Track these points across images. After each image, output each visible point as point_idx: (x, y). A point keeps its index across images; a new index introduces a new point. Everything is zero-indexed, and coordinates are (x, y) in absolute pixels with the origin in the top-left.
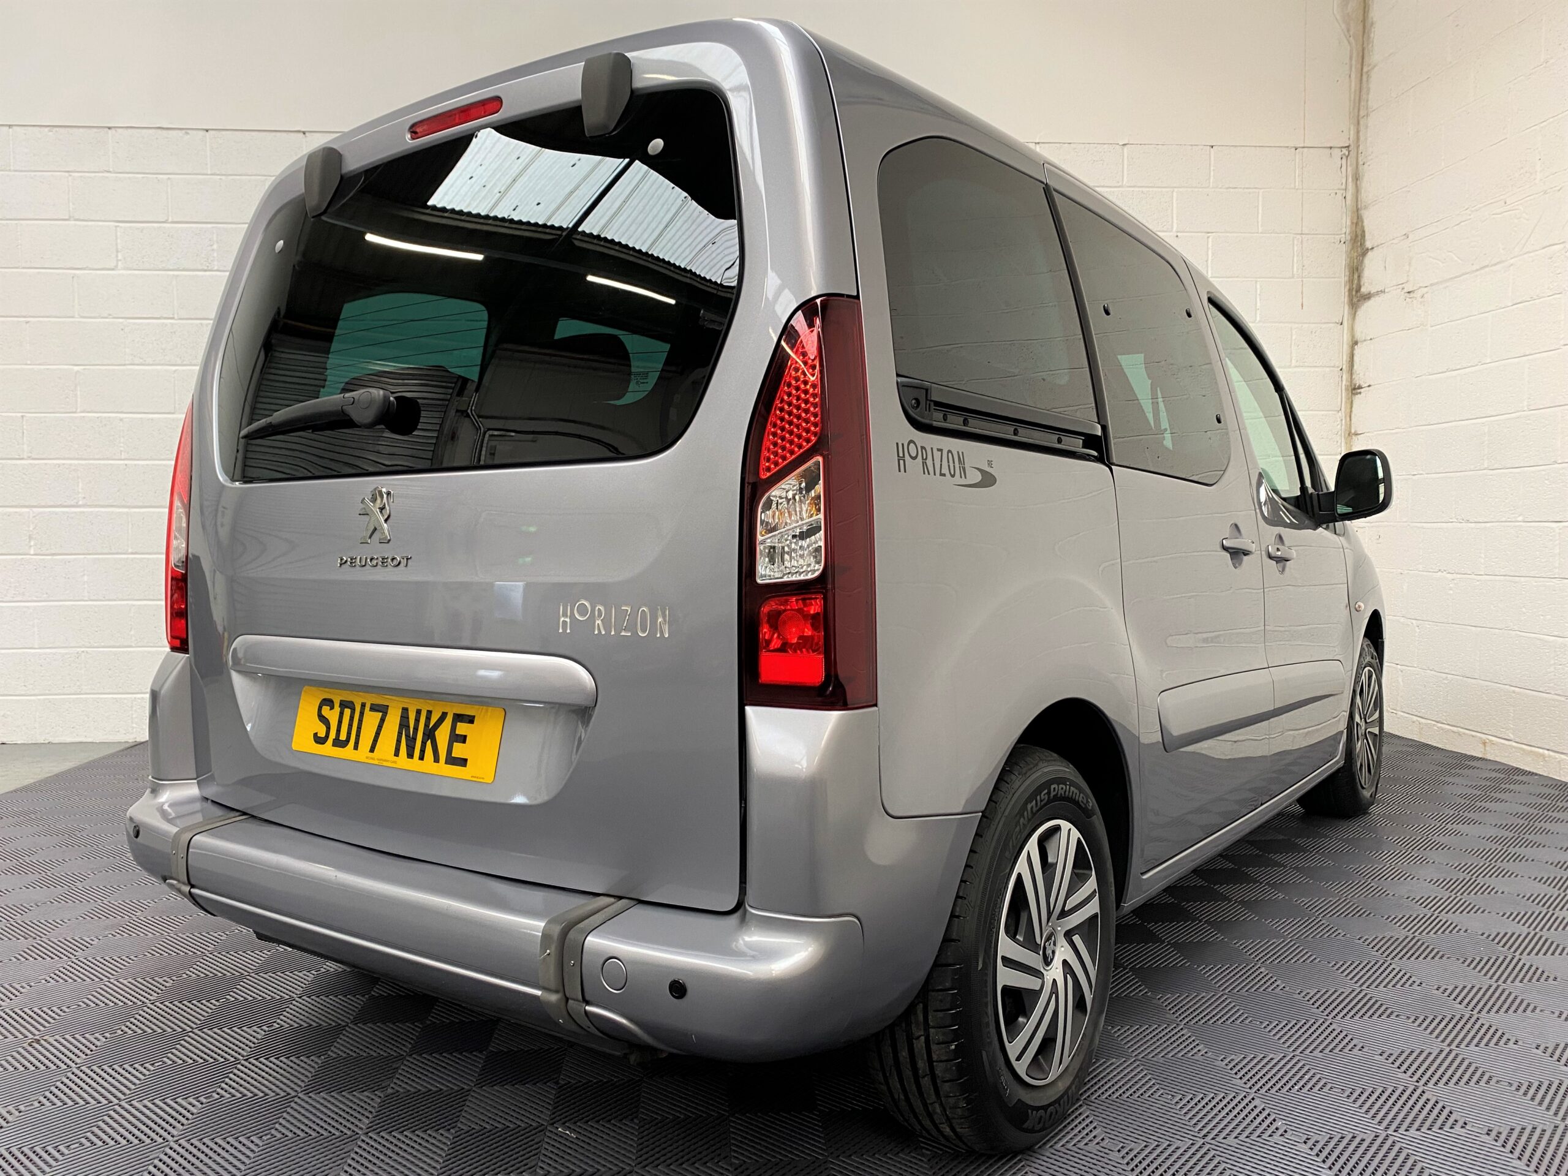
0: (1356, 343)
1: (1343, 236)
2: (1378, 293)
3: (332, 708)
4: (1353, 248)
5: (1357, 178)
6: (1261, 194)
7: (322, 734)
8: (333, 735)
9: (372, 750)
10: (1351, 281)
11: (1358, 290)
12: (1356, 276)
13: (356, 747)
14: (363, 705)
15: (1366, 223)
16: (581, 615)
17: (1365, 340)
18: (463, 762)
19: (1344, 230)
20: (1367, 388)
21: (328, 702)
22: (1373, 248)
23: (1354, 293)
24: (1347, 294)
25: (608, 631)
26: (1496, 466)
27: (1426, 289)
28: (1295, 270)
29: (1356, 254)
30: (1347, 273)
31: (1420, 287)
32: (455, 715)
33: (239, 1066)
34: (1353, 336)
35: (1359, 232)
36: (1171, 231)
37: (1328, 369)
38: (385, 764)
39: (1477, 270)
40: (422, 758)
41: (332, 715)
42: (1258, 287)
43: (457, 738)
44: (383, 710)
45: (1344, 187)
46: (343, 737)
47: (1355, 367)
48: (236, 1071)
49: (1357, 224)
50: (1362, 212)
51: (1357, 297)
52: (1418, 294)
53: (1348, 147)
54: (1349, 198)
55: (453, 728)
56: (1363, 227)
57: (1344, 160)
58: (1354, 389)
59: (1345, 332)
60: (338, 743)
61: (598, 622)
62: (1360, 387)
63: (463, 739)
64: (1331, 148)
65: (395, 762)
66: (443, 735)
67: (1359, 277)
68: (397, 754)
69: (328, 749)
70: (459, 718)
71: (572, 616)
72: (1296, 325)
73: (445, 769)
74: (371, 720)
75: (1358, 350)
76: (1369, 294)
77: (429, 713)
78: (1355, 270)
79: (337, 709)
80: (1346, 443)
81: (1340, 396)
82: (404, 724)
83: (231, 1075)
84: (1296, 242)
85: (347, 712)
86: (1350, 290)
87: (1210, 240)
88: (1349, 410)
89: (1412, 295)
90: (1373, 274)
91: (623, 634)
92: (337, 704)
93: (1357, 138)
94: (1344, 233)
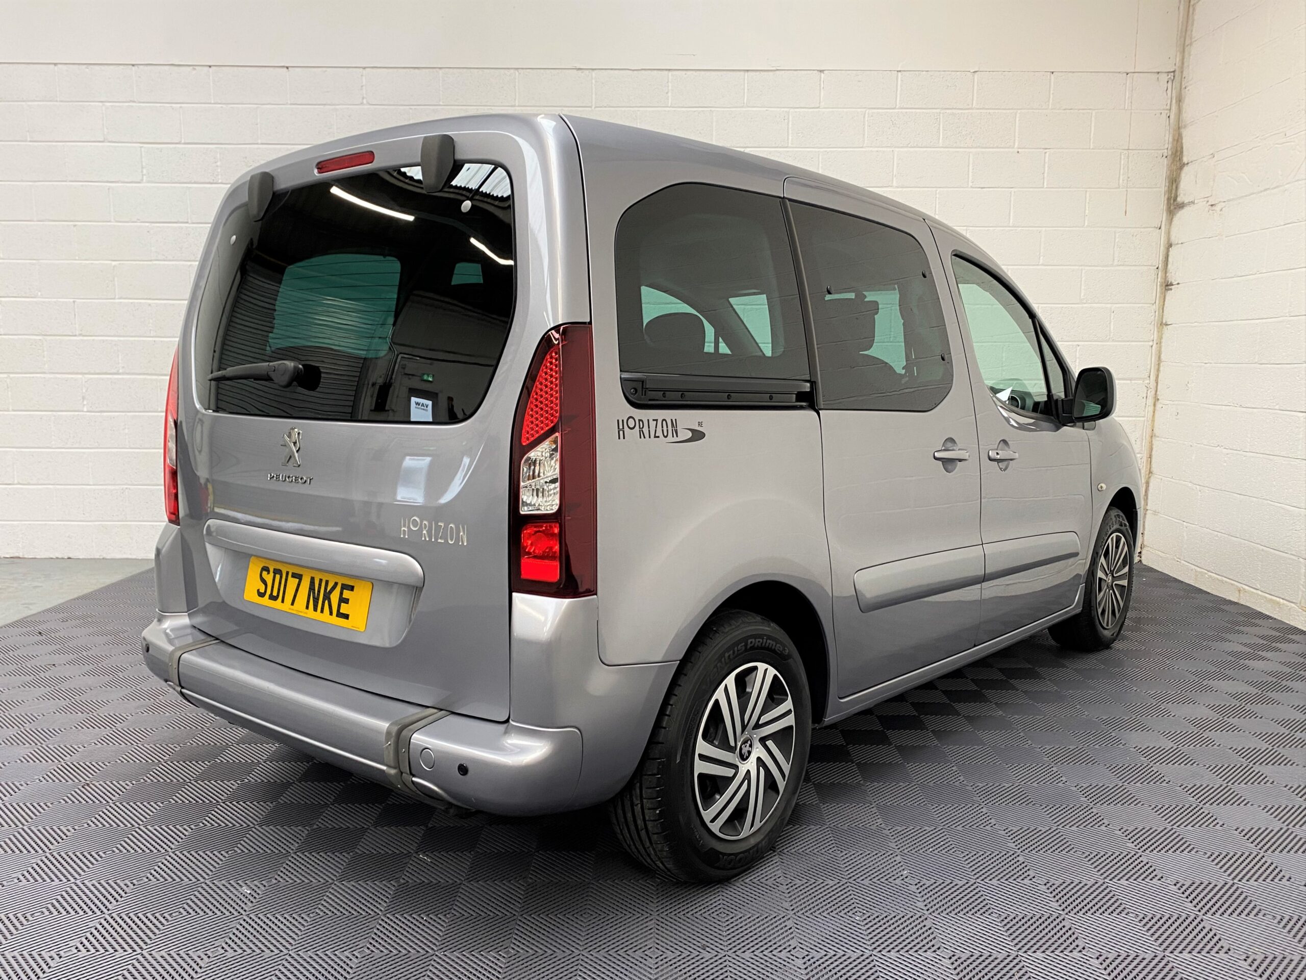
0: (1171, 245)
1: (1166, 151)
2: (1189, 203)
3: (269, 573)
4: (1172, 163)
5: (1180, 100)
6: (1094, 114)
7: (262, 591)
8: (269, 592)
9: (292, 604)
10: (1170, 191)
11: (1175, 200)
12: (1174, 187)
13: (283, 601)
14: (287, 573)
15: (1184, 141)
16: (415, 526)
17: (1177, 244)
18: (346, 617)
19: (1166, 146)
20: (1177, 286)
21: (266, 569)
22: (1188, 164)
23: (1172, 201)
24: (1166, 202)
25: (430, 538)
26: (1263, 361)
27: (1223, 204)
28: (1121, 181)
29: (1175, 168)
30: (1167, 184)
31: (1220, 202)
32: (342, 585)
33: (219, 806)
34: (1169, 239)
35: (1179, 149)
36: (1013, 148)
37: (1146, 268)
38: (300, 614)
39: (1261, 192)
40: (322, 611)
41: (269, 578)
42: (1088, 195)
43: (343, 600)
44: (299, 577)
45: (1168, 107)
46: (275, 594)
47: (1169, 266)
48: (216, 809)
49: (1177, 141)
50: (1182, 130)
51: (1174, 205)
52: (1218, 208)
53: (1174, 72)
54: (1172, 117)
55: (341, 593)
56: (1182, 143)
57: (1170, 83)
58: (1167, 285)
59: (1163, 233)
60: (272, 597)
61: (425, 532)
62: (1172, 285)
63: (346, 601)
64: (1158, 73)
65: (306, 613)
66: (335, 597)
67: (1177, 188)
68: (307, 607)
69: (265, 601)
70: (345, 587)
71: (409, 527)
72: (1120, 230)
73: (335, 620)
74: (292, 583)
75: (1172, 252)
76: (1183, 203)
77: (327, 582)
78: (1174, 181)
79: (272, 574)
80: (1158, 332)
81: (1155, 290)
82: (312, 588)
83: (213, 812)
84: (1123, 157)
85: (278, 577)
86: (1169, 199)
87: (1047, 154)
88: (1162, 303)
89: (1214, 208)
90: (1188, 188)
91: (439, 541)
92: (271, 571)
93: (1182, 63)
94: (1167, 149)
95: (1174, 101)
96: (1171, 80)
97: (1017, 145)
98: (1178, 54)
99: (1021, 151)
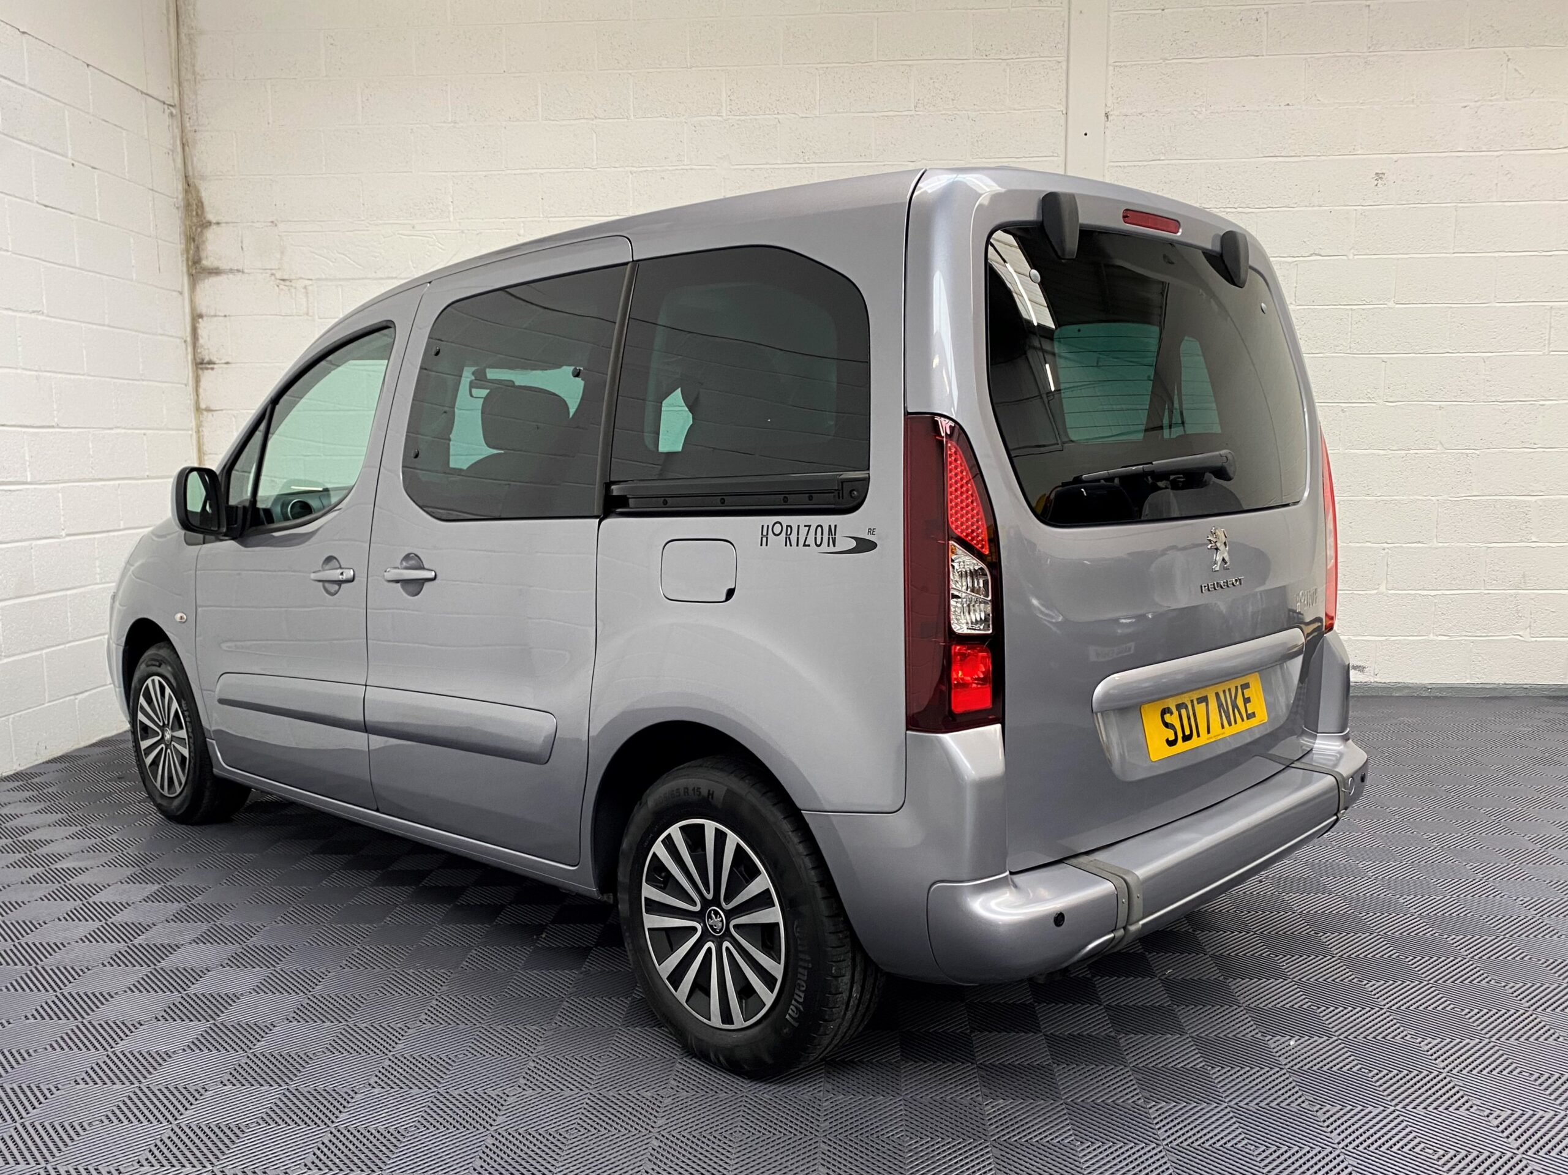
0: (199, 317)
2: (231, 271)
3: (1171, 713)
7: (1172, 737)
8: (1180, 735)
9: (1209, 732)
10: (190, 251)
11: (200, 262)
12: (194, 247)
13: (1198, 736)
14: (1192, 701)
15: (204, 195)
17: (215, 316)
18: (1253, 715)
20: (225, 366)
21: (1165, 711)
22: (221, 224)
23: (194, 264)
27: (308, 282)
29: (189, 222)
31: (301, 278)
32: (1241, 686)
34: (193, 308)
35: (195, 202)
37: (169, 339)
38: (1219, 738)
40: (1236, 722)
41: (1176, 719)
43: (1247, 700)
46: (1187, 732)
47: (201, 341)
51: (198, 268)
55: (1243, 695)
56: (199, 197)
57: (171, 119)
58: (202, 363)
59: (183, 302)
60: (1186, 738)
62: (211, 363)
63: (1250, 700)
67: (199, 249)
68: (1223, 727)
69: (1181, 747)
70: (1243, 687)
74: (1200, 710)
75: (202, 324)
76: (220, 269)
78: (193, 240)
79: (1176, 713)
80: (196, 419)
85: (1183, 711)
86: (189, 260)
88: (195, 385)
90: (219, 249)
92: (1174, 710)
93: (181, 99)
94: (177, 198)
95: (178, 142)
96: (171, 114)
97: (70, 155)
98: (175, 86)
99: (76, 164)
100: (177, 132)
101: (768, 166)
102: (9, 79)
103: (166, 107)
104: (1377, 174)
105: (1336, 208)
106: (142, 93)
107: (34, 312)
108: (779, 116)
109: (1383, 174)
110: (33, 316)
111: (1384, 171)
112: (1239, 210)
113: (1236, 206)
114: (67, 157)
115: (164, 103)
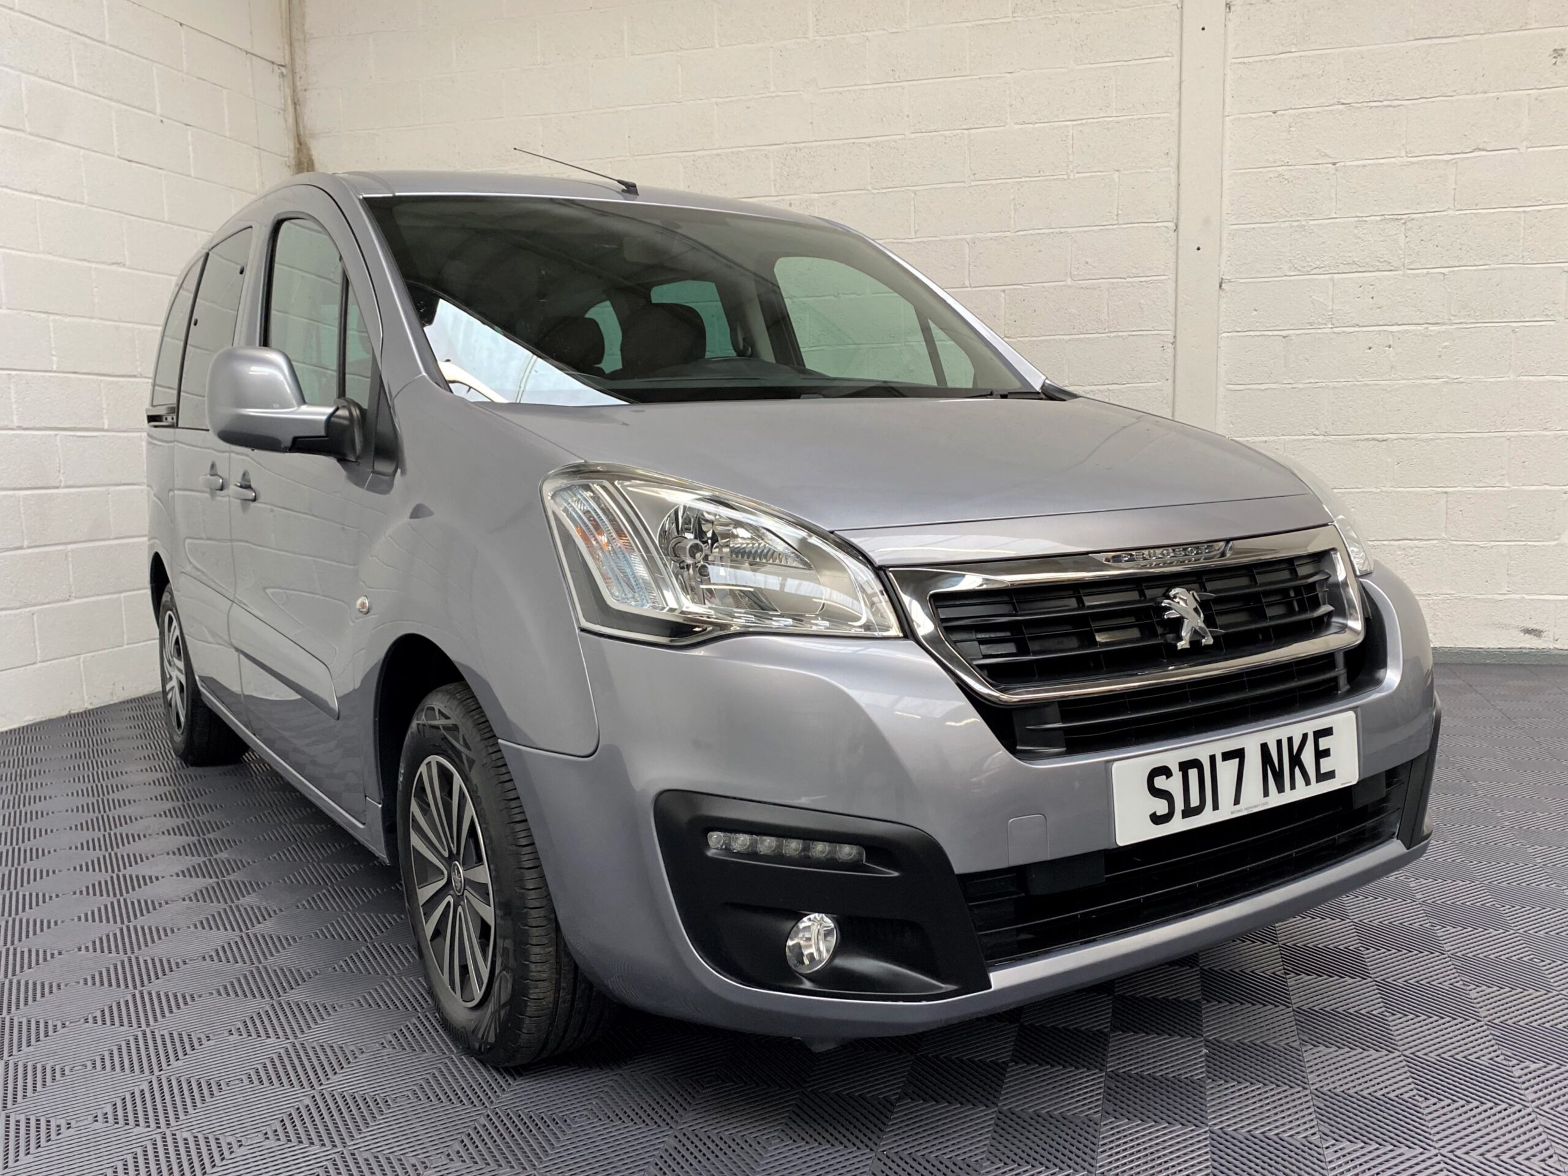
1: (288, 159)
5: (296, 103)
6: (224, 93)
15: (315, 153)
19: (288, 154)
28: (257, 185)
35: (306, 157)
42: (232, 198)
45: (283, 107)
49: (301, 152)
50: (306, 140)
53: (285, 67)
54: (288, 120)
56: (311, 153)
57: (282, 79)
64: (269, 61)
93: (292, 59)
94: (288, 157)
95: (289, 102)
96: (282, 75)
97: (158, 111)
98: (287, 47)
99: (164, 120)
100: (288, 92)
101: (856, 88)
102: (86, 36)
103: (276, 67)
104: (1555, 50)
105: (1505, 93)
106: (247, 53)
107: (113, 264)
108: (867, 34)
109: (1563, 50)
110: (114, 267)
111: (1564, 47)
112: (1385, 103)
113: (1381, 98)
114: (155, 113)
115: (273, 63)
